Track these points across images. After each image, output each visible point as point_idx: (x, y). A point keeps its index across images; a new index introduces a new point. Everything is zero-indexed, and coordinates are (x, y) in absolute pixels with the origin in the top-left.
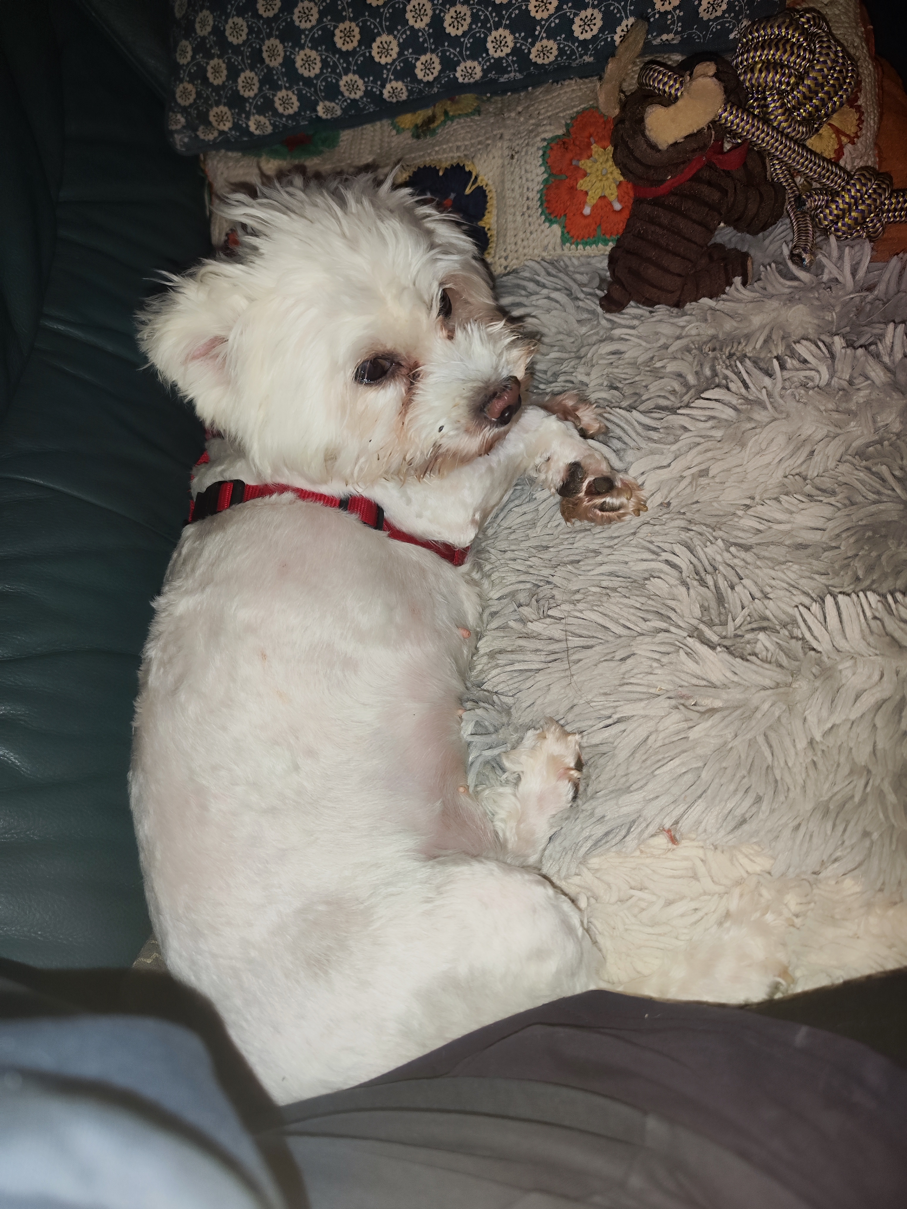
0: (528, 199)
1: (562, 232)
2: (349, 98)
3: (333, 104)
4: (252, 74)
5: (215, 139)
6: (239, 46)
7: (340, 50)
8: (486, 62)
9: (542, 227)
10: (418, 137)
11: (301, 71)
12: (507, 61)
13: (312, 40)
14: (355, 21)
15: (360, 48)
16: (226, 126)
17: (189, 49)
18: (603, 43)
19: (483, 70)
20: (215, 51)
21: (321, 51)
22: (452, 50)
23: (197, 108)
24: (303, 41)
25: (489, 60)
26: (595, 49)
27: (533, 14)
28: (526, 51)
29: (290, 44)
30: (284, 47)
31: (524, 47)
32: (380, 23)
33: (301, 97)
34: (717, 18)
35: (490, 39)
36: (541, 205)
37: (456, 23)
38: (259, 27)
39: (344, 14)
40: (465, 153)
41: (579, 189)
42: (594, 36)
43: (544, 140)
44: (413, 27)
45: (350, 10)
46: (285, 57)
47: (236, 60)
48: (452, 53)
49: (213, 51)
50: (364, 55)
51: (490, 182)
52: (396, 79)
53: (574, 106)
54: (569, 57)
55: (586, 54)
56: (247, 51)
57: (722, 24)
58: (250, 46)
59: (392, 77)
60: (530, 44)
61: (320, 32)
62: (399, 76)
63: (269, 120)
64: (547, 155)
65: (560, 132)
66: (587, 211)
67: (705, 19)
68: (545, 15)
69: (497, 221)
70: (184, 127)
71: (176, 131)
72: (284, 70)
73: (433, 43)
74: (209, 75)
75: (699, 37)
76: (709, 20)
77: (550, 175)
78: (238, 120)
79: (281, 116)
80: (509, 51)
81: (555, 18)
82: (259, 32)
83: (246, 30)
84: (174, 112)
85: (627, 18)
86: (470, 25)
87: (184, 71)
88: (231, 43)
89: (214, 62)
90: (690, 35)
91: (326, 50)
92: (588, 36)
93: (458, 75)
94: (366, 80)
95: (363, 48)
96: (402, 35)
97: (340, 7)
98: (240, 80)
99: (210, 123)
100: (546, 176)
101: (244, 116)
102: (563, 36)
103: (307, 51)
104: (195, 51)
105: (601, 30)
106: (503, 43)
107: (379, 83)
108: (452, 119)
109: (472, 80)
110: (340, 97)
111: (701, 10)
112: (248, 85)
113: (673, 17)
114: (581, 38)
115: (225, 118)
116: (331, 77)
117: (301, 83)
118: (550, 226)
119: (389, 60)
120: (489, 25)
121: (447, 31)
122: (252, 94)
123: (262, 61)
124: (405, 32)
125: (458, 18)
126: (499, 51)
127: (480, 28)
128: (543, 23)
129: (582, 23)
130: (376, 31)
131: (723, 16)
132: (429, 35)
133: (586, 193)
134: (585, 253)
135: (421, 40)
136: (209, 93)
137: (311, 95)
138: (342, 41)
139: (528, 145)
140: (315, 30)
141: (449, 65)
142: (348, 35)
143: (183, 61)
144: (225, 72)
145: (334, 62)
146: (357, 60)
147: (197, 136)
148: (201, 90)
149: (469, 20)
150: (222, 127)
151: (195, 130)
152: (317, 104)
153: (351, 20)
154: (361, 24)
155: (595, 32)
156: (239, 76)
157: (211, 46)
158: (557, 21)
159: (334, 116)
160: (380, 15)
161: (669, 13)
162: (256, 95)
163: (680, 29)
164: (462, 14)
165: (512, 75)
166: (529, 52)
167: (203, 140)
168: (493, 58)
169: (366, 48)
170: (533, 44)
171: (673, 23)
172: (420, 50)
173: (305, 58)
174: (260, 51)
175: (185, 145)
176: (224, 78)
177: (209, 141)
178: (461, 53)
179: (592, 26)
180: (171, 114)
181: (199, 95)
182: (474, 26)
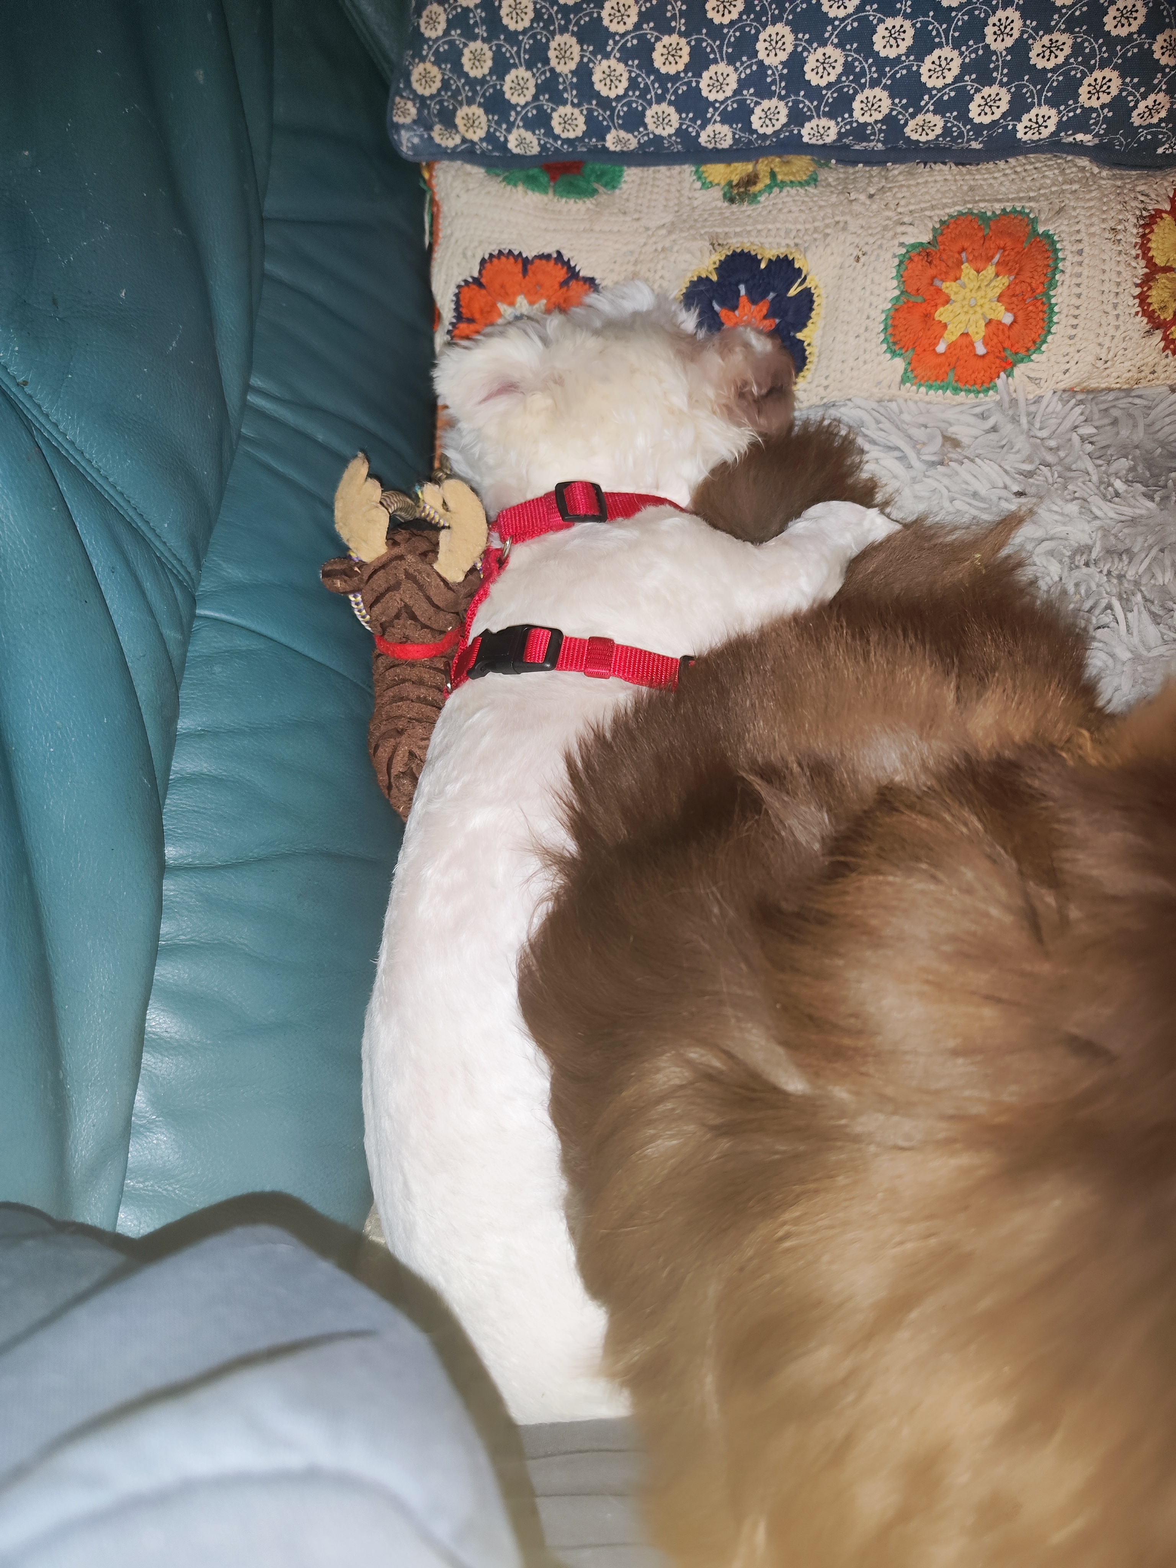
0: (868, 318)
1: (906, 370)
2: (653, 133)
3: (630, 136)
4: (528, 75)
5: (456, 146)
6: (516, 33)
7: (658, 70)
8: (846, 124)
9: (882, 357)
10: (732, 200)
11: (598, 86)
12: (873, 128)
13: (623, 49)
14: (686, 38)
15: (686, 74)
16: (477, 135)
17: (443, 18)
18: (1000, 130)
19: (839, 133)
20: (481, 31)
21: (632, 66)
22: (807, 103)
23: (441, 102)
24: (609, 49)
25: (851, 123)
26: (989, 136)
27: (924, 79)
28: (902, 122)
29: (591, 48)
30: (582, 50)
31: (900, 117)
32: (720, 47)
33: (590, 119)
34: (1150, 126)
35: (859, 98)
36: (885, 329)
37: (821, 70)
38: (550, 15)
39: (673, 24)
40: (797, 241)
41: (937, 319)
42: (993, 121)
43: (902, 244)
44: (762, 61)
45: (683, 21)
46: (581, 64)
47: (509, 50)
48: (807, 105)
49: (477, 31)
50: (689, 84)
51: (821, 285)
52: (723, 122)
53: (945, 206)
54: (954, 140)
55: (976, 140)
56: (527, 43)
57: (1155, 135)
58: (534, 36)
59: (718, 119)
60: (910, 115)
61: (635, 42)
62: (727, 118)
63: (539, 140)
64: (903, 267)
65: (926, 238)
66: (941, 348)
67: (1136, 124)
68: (939, 84)
69: (822, 337)
70: (415, 122)
71: (403, 126)
72: (575, 80)
73: (784, 88)
74: (465, 60)
75: (1121, 145)
76: (1140, 126)
77: (902, 292)
78: (495, 130)
79: (557, 137)
80: (880, 117)
81: (951, 90)
82: (551, 20)
83: (531, 15)
84: (402, 97)
85: (1040, 105)
86: (840, 76)
87: (430, 48)
88: (506, 27)
89: (476, 45)
90: (1111, 141)
91: (639, 67)
92: (986, 120)
93: (804, 132)
94: (684, 115)
95: (690, 74)
96: (745, 69)
97: (669, 14)
98: (508, 78)
99: (455, 126)
100: (897, 293)
101: (504, 126)
102: (955, 113)
103: (613, 62)
104: (451, 24)
105: (1004, 116)
106: (876, 106)
107: (699, 122)
108: (782, 185)
109: (821, 142)
110: (641, 129)
111: (1135, 114)
112: (520, 88)
113: (1098, 116)
114: (977, 120)
115: (477, 123)
116: (637, 102)
117: (594, 102)
118: (892, 358)
119: (721, 97)
120: (863, 81)
121: (807, 77)
122: (522, 101)
123: (547, 61)
124: (750, 66)
125: (826, 62)
126: (867, 115)
127: (851, 81)
128: (934, 92)
129: (983, 102)
130: (712, 56)
131: (1157, 125)
132: (781, 75)
133: (945, 326)
134: (927, 399)
135: (769, 80)
136: (460, 85)
137: (604, 119)
138: (663, 59)
139: (881, 246)
140: (629, 37)
141: (797, 117)
142: (672, 53)
143: (429, 33)
144: (489, 63)
145: (646, 84)
146: (678, 88)
147: (431, 138)
148: (450, 78)
149: (839, 69)
150: (470, 135)
151: (429, 128)
152: (608, 129)
153: (681, 34)
154: (693, 43)
155: (997, 116)
156: (508, 72)
157: (476, 22)
158: (952, 94)
159: (625, 149)
160: (722, 37)
161: (1094, 110)
162: (527, 104)
163: (1102, 132)
164: (832, 60)
165: (872, 144)
166: (906, 124)
167: (439, 145)
168: (857, 121)
169: (693, 76)
170: (913, 116)
171: (1096, 124)
172: (764, 92)
173: (607, 71)
174: (547, 47)
175: (414, 147)
176: (486, 71)
177: (447, 148)
178: (817, 108)
179: (994, 109)
180: (398, 99)
181: (445, 85)
182: (844, 79)
